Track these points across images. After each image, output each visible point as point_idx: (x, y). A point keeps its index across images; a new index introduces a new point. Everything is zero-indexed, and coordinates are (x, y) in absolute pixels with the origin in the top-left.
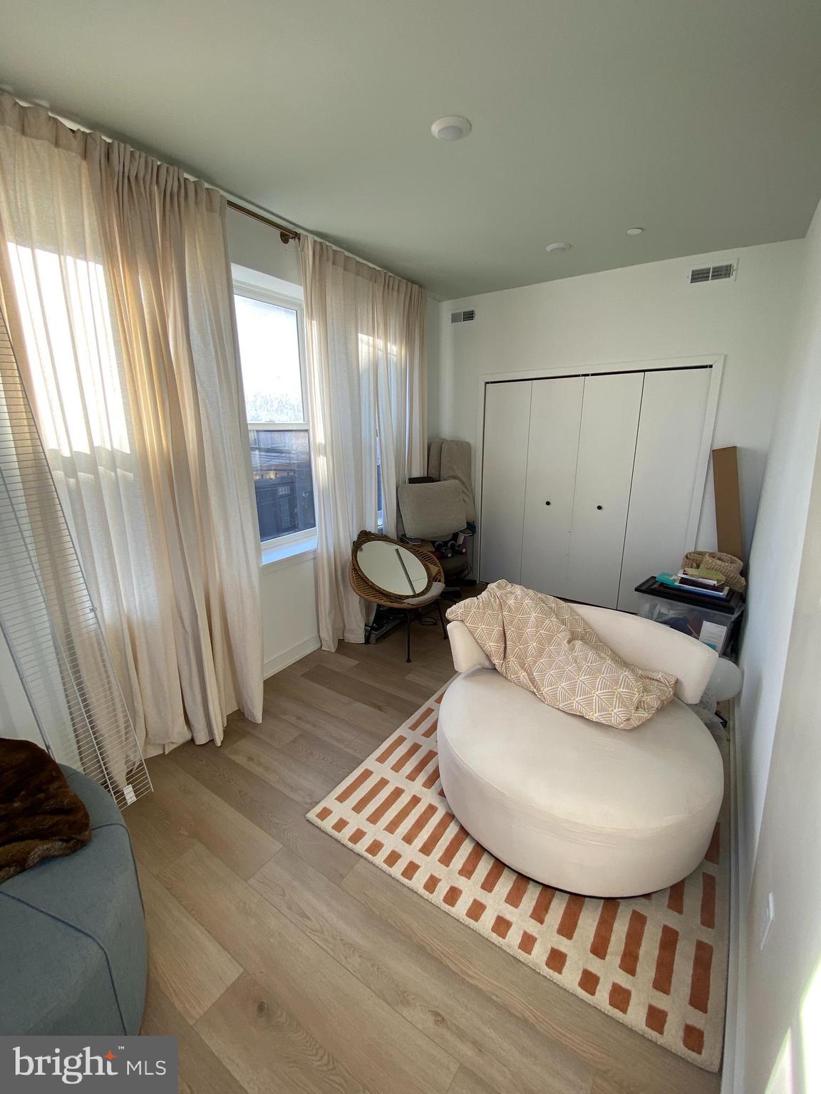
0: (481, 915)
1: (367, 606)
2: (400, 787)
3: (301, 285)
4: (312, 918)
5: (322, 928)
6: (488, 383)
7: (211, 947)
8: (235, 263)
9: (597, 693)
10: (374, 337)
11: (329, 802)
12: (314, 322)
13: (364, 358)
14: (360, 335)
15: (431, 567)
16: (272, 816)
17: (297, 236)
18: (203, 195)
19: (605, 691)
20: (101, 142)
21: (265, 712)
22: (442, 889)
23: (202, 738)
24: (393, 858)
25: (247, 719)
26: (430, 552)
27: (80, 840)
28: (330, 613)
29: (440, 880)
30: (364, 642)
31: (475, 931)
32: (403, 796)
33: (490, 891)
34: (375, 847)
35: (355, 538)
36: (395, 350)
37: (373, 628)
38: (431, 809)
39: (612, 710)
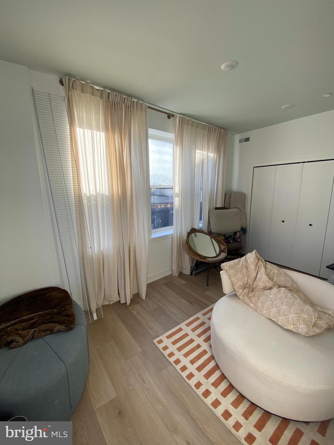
0: (218, 406)
1: (193, 260)
2: (193, 338)
3: (174, 134)
4: (147, 384)
5: (149, 389)
6: (255, 167)
7: (108, 382)
8: (149, 128)
9: (291, 316)
10: (203, 151)
11: (163, 337)
12: (178, 147)
13: (198, 159)
14: (196, 151)
15: (221, 246)
16: (141, 337)
17: (173, 116)
18: (139, 106)
19: (296, 315)
20: (106, 92)
21: (147, 295)
22: (202, 389)
23: (123, 302)
24: (184, 368)
25: (140, 297)
26: (222, 239)
27: (70, 327)
28: (176, 260)
29: (203, 385)
30: (190, 274)
31: (214, 413)
32: (194, 343)
33: (225, 397)
34: (177, 362)
35: (189, 231)
36: (212, 155)
37: (194, 269)
38: (205, 352)
39: (300, 326)
